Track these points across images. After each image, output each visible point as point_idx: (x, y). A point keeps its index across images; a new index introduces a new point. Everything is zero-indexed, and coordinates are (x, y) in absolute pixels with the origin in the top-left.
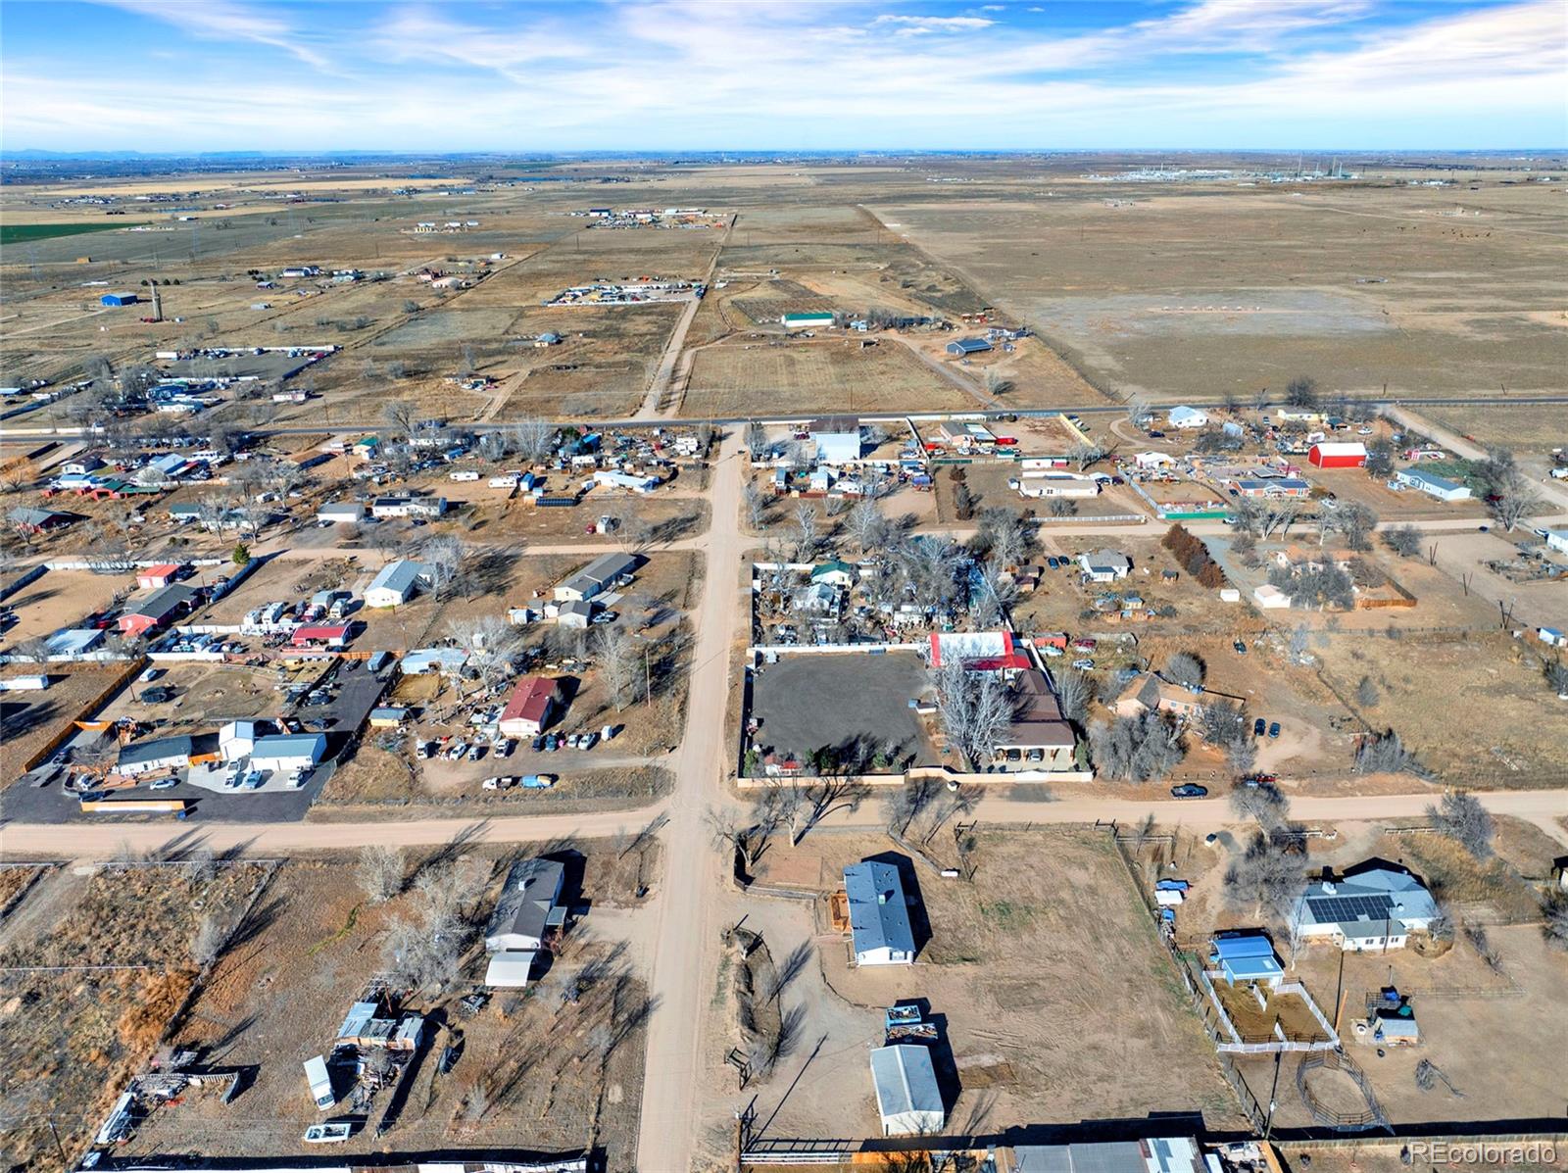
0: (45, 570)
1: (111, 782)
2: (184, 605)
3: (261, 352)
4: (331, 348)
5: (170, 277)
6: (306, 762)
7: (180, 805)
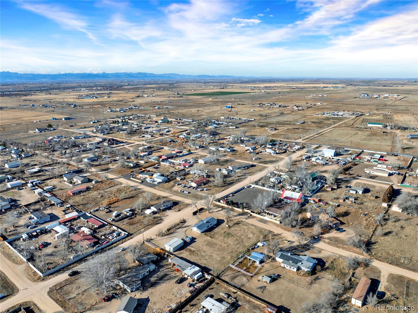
0: (163, 148)
1: (137, 177)
2: (173, 157)
3: (240, 119)
4: (253, 119)
5: (243, 103)
6: (160, 181)
7: (141, 181)
